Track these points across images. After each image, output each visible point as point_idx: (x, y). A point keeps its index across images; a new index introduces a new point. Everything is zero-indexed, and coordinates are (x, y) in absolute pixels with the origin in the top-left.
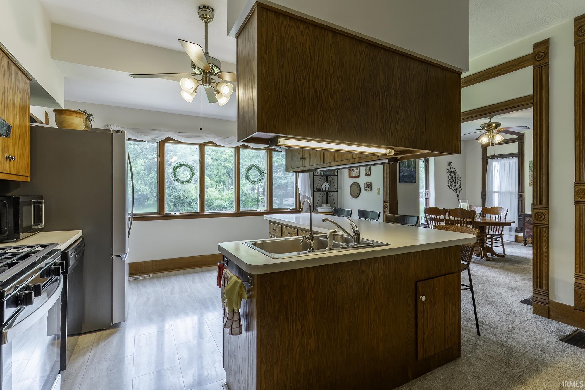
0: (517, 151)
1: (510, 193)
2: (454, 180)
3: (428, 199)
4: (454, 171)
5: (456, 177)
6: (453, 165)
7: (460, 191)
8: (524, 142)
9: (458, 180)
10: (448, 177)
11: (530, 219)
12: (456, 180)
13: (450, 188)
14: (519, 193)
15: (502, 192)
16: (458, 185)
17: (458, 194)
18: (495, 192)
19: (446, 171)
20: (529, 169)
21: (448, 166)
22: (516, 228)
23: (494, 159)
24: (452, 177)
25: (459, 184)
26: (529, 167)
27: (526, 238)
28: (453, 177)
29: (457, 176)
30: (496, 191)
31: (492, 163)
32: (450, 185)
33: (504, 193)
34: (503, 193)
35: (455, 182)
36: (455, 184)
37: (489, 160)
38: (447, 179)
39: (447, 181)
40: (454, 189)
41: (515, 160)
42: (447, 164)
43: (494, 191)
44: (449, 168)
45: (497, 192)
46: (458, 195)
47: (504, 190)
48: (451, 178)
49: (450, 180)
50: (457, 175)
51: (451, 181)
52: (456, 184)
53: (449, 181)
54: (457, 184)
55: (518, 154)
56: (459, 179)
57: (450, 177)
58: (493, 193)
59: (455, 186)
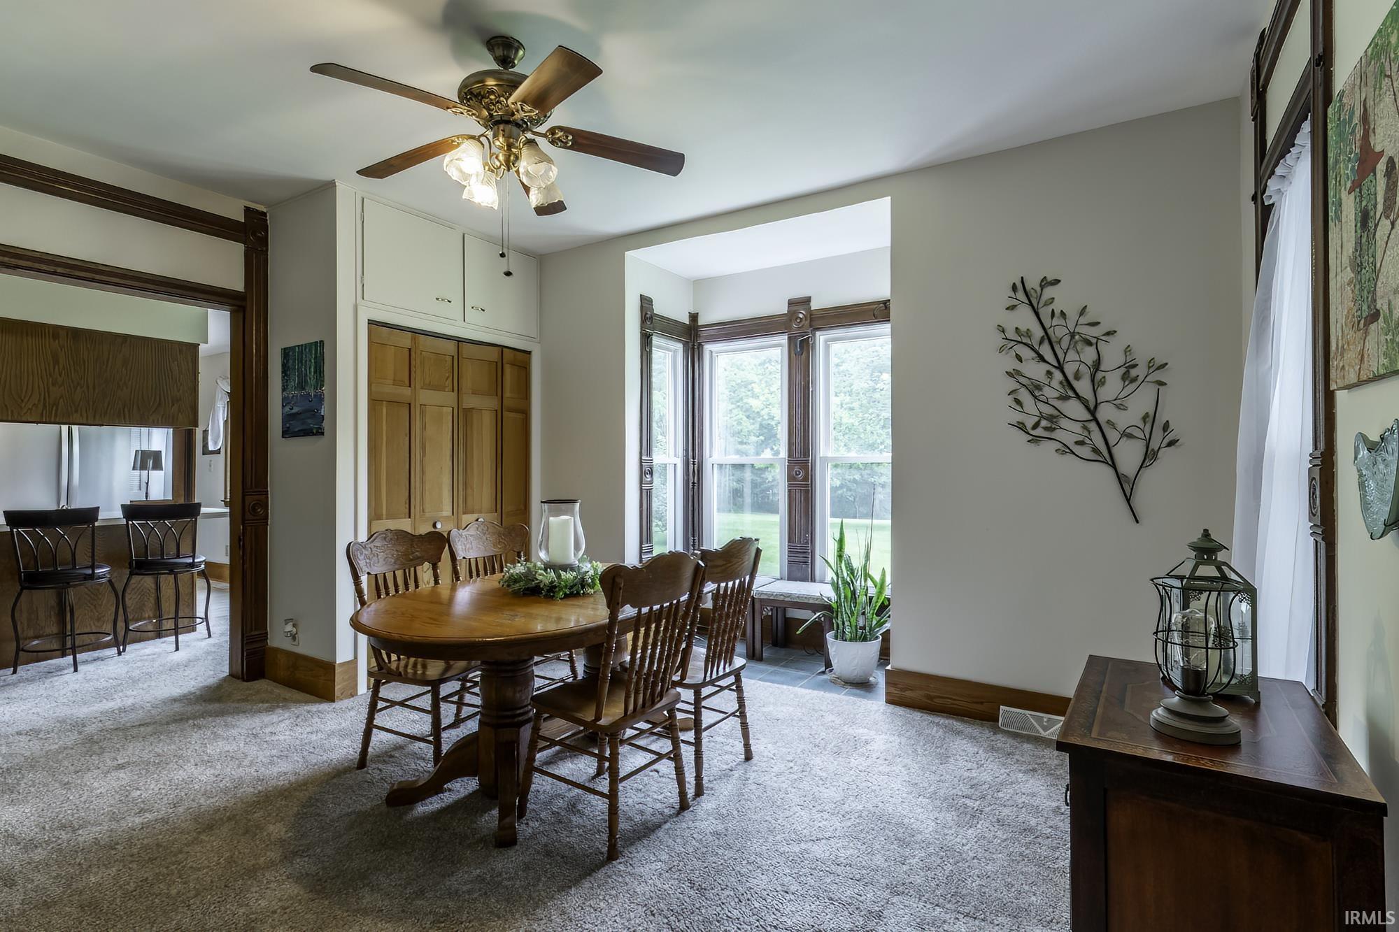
2: (1082, 385)
4: (1081, 330)
5: (1096, 366)
6: (1065, 298)
9: (1126, 379)
10: (1016, 374)
12: (1098, 384)
13: (1039, 440)
16: (1126, 417)
17: (1128, 472)
21: (1016, 306)
24: (1062, 367)
28: (1072, 369)
29: (1112, 363)
32: (1028, 423)
36: (1092, 413)
38: (1005, 384)
39: (1001, 400)
40: (1085, 443)
42: (1000, 299)
44: (1019, 320)
46: (1124, 481)
48: (1047, 375)
49: (1033, 388)
51: (1051, 393)
52: (1107, 415)
53: (1021, 394)
57: (1035, 371)
59: (1093, 426)
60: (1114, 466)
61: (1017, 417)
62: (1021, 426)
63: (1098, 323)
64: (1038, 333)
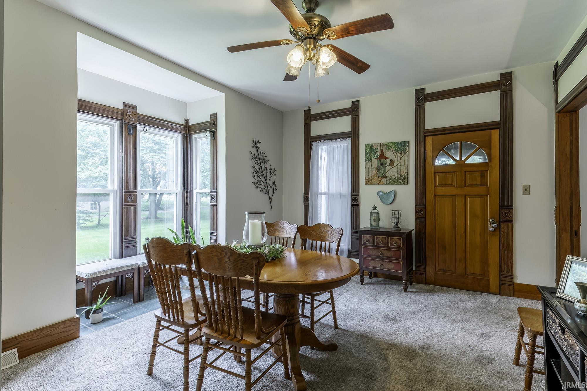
0: (349, 129)
1: (341, 195)
2: (264, 173)
3: (215, 208)
4: (265, 158)
5: (266, 168)
6: (262, 147)
7: (273, 193)
8: (359, 115)
9: (271, 173)
10: (254, 167)
11: (369, 238)
12: (267, 173)
13: (258, 187)
14: (352, 195)
15: (330, 193)
16: (270, 183)
17: (271, 196)
18: (321, 194)
19: (249, 156)
20: (366, 157)
21: (254, 147)
22: (349, 251)
23: (320, 141)
24: (261, 167)
25: (272, 180)
26: (366, 154)
27: (363, 271)
28: (263, 168)
29: (269, 168)
30: (322, 192)
31: (318, 147)
32: (256, 182)
33: (333, 195)
34: (331, 195)
35: (265, 175)
36: (266, 181)
37: (314, 143)
38: (252, 170)
39: (252, 175)
40: (265, 189)
41: (347, 144)
42: (251, 144)
43: (320, 192)
44: (254, 151)
45: (325, 193)
46: (270, 199)
47: (333, 191)
48: (259, 169)
49: (257, 172)
50: (270, 165)
51: (259, 174)
52: (268, 181)
53: (255, 174)
54: (270, 180)
55: (351, 134)
56: (272, 171)
57: (257, 167)
58: (319, 196)
59: (266, 184)
60: (269, 195)
61: (253, 180)
62: (254, 183)
63: (267, 157)
64: (258, 157)
